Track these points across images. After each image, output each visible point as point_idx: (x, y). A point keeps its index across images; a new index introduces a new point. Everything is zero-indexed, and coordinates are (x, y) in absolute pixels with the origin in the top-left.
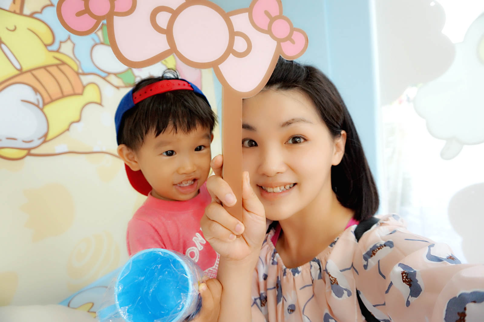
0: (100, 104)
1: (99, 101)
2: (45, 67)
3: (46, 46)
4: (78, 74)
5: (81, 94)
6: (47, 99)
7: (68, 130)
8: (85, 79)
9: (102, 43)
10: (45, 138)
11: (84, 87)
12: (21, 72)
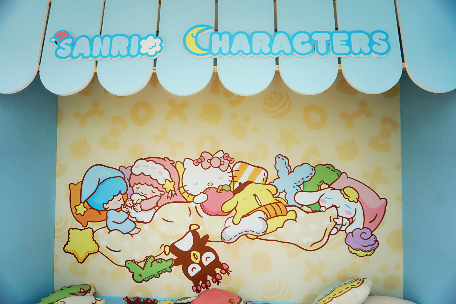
0: (295, 220)
1: (295, 219)
2: (270, 204)
3: (273, 195)
4: (285, 206)
5: (286, 215)
6: (269, 217)
7: (276, 230)
8: (289, 209)
9: (301, 191)
10: (265, 233)
11: (287, 212)
12: (261, 206)
